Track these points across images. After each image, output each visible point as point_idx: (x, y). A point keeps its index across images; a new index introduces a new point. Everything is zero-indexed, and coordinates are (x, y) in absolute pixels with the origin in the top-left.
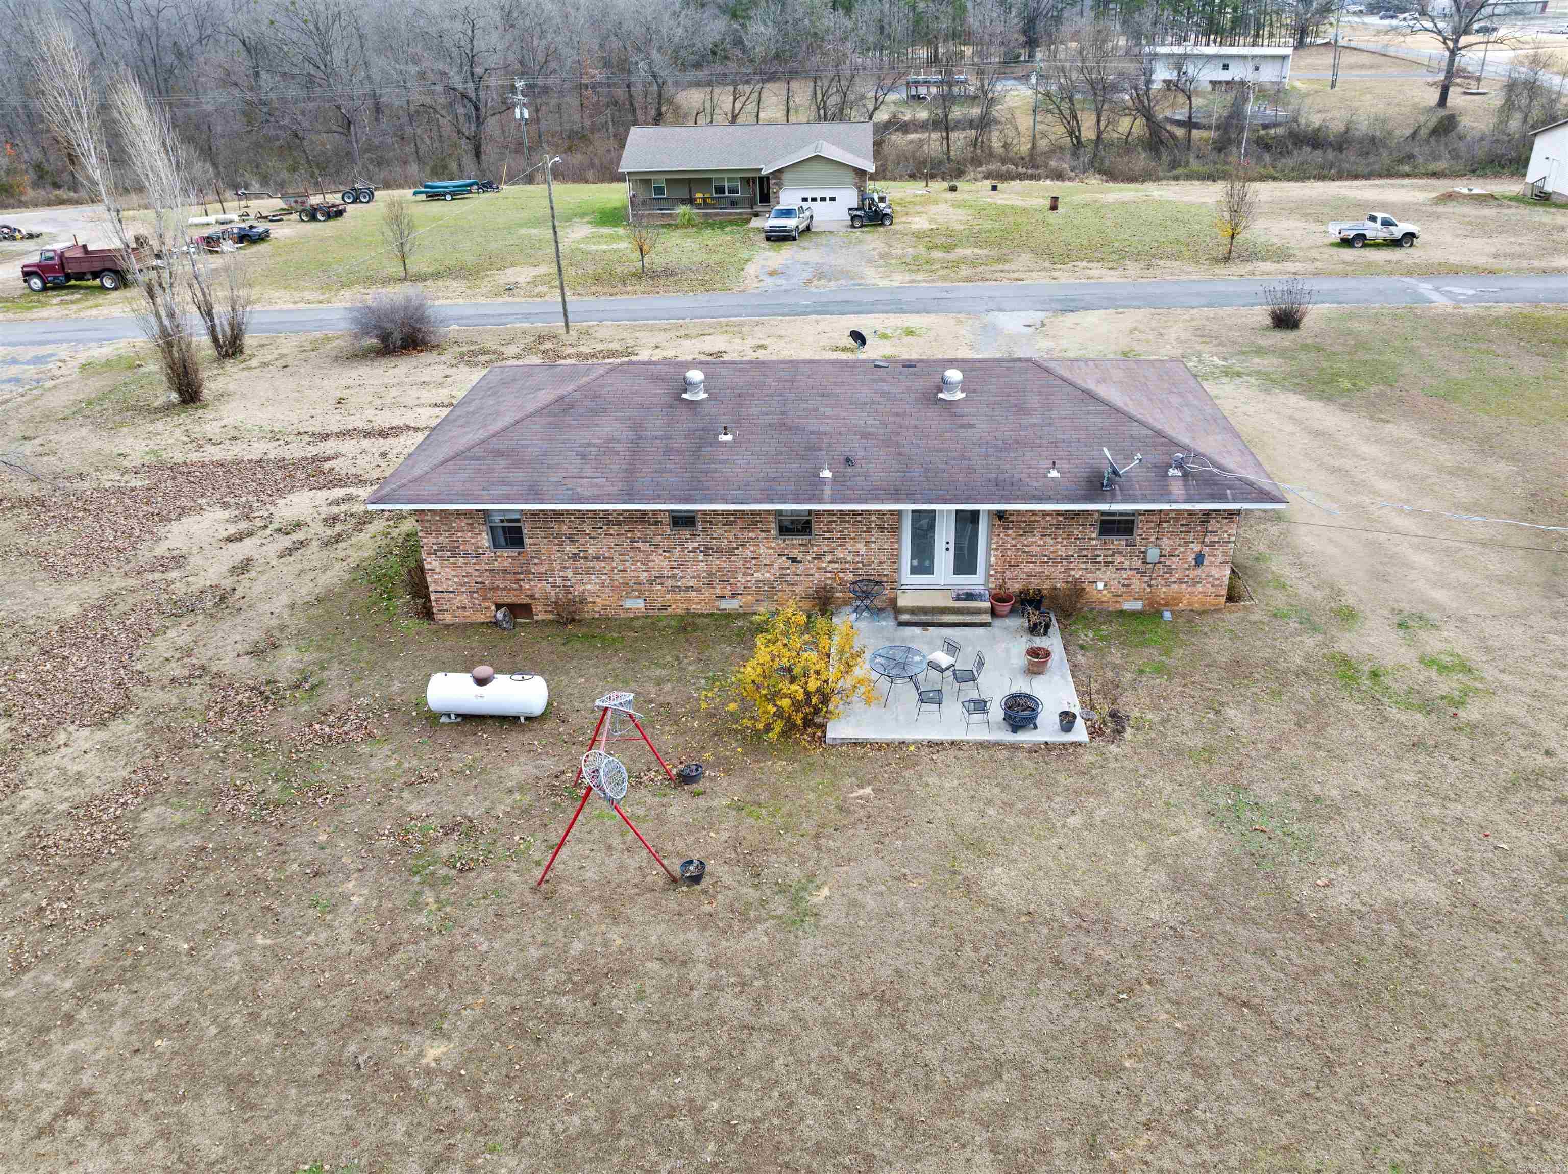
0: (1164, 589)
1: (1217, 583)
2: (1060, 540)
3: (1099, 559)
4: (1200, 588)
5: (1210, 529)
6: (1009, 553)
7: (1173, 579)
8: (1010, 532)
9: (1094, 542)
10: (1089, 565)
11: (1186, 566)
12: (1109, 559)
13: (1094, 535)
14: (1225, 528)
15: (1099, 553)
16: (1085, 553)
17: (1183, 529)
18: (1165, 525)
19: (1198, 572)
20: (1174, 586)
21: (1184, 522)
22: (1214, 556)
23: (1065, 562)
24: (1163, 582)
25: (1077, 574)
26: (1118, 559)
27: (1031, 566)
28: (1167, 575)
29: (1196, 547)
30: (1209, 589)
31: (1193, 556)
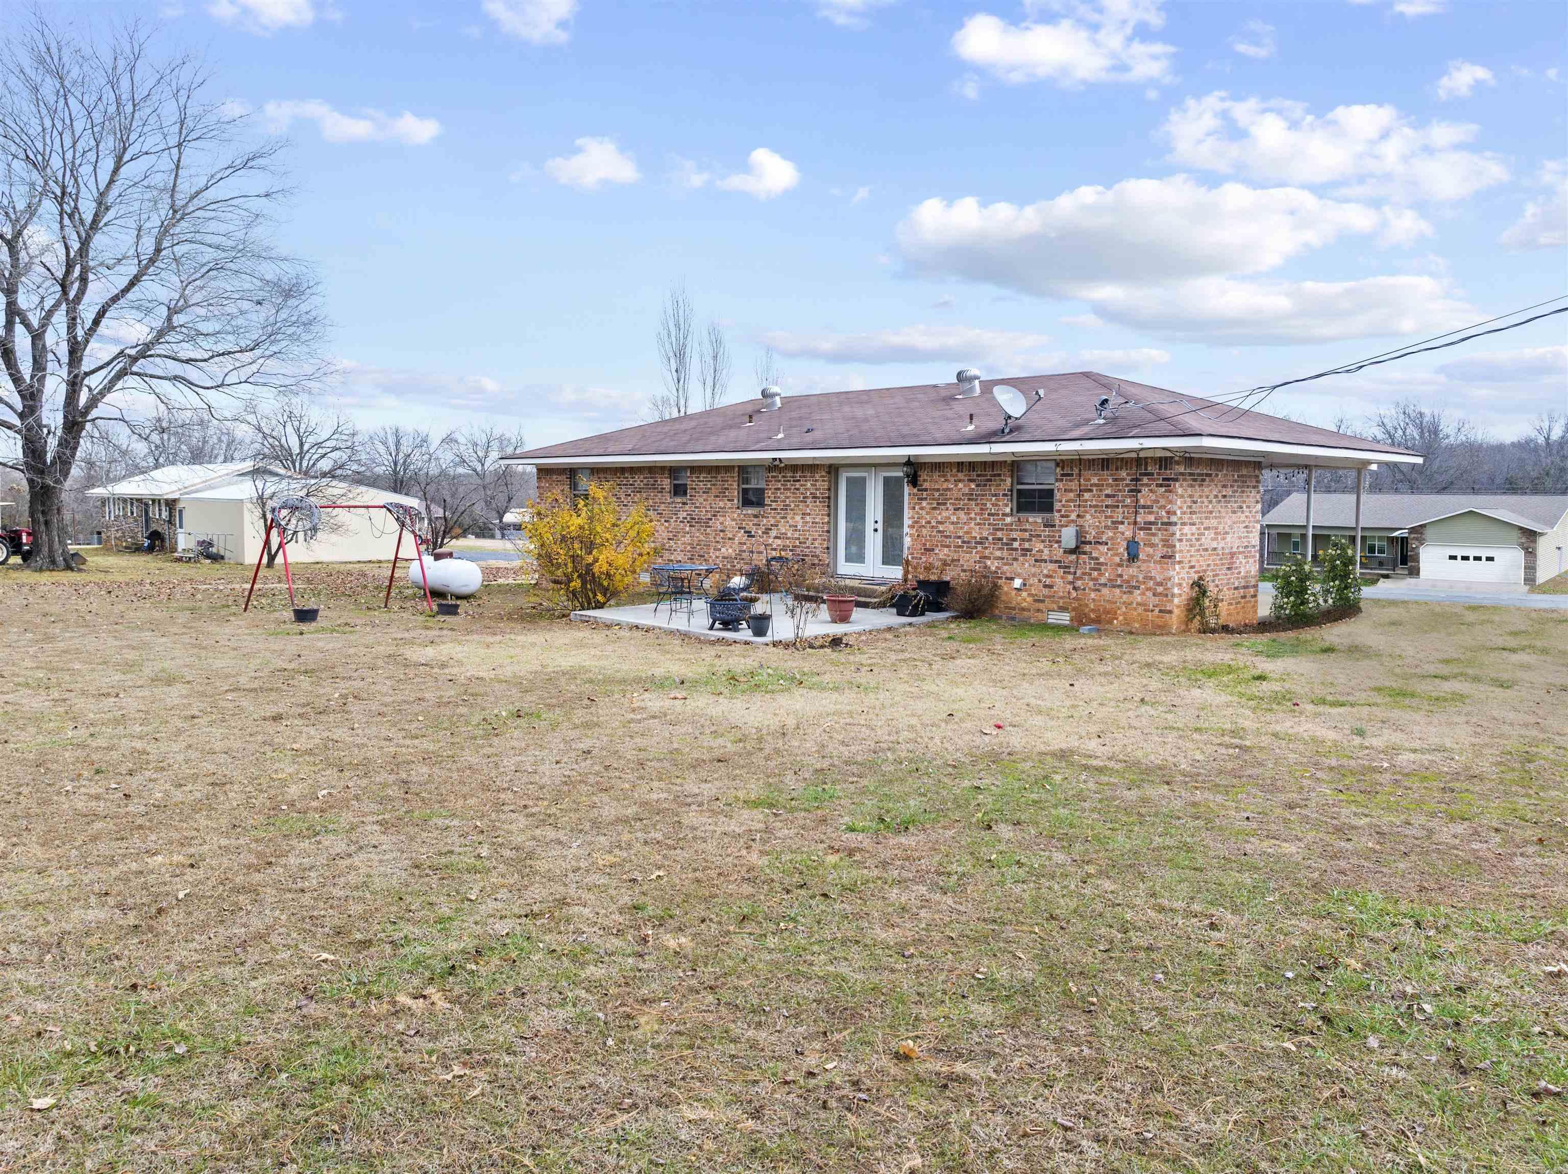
0: (1093, 595)
1: (1160, 589)
2: (973, 515)
3: (1016, 545)
4: (1137, 596)
5: (1142, 502)
6: (924, 531)
7: (1103, 580)
8: (924, 504)
9: (1008, 520)
10: (1005, 553)
11: (1117, 559)
12: (1027, 545)
13: (1008, 510)
14: (1162, 502)
15: (1014, 535)
16: (999, 534)
17: (1109, 502)
18: (1087, 495)
19: (1133, 571)
20: (1105, 591)
21: (1108, 491)
22: (1152, 545)
23: (979, 548)
24: (1091, 584)
25: (993, 565)
26: (1038, 546)
27: (946, 550)
28: (1095, 574)
29: (1127, 531)
30: (1152, 600)
31: (1125, 544)
